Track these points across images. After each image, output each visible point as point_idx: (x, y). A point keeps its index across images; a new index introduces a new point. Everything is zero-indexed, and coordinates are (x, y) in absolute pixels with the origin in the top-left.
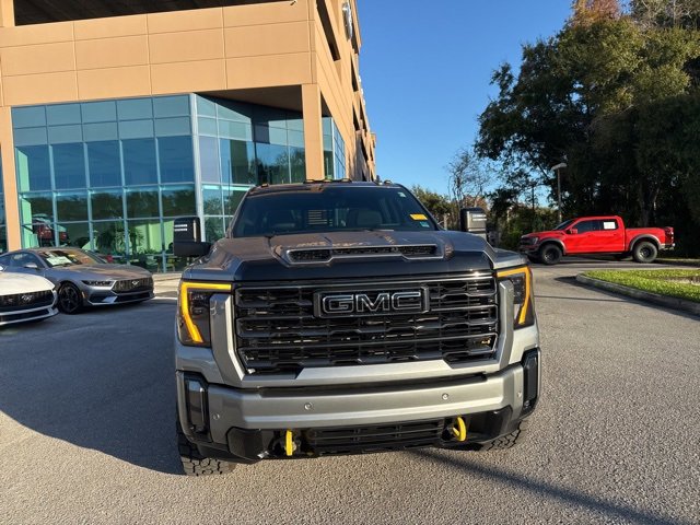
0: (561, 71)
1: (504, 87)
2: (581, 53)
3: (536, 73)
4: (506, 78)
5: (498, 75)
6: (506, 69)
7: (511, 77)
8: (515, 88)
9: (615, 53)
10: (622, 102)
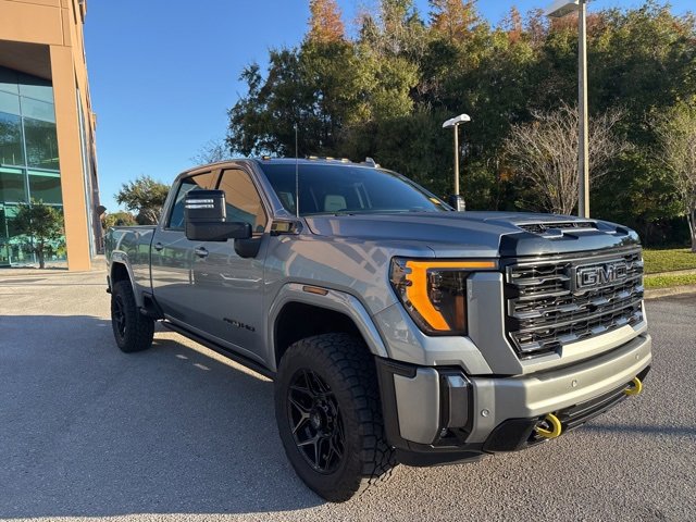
0: (309, 80)
1: (253, 86)
2: (327, 67)
3: (283, 79)
4: (255, 78)
5: (247, 73)
6: (254, 69)
7: (259, 77)
8: (263, 89)
9: (359, 72)
10: (362, 116)
